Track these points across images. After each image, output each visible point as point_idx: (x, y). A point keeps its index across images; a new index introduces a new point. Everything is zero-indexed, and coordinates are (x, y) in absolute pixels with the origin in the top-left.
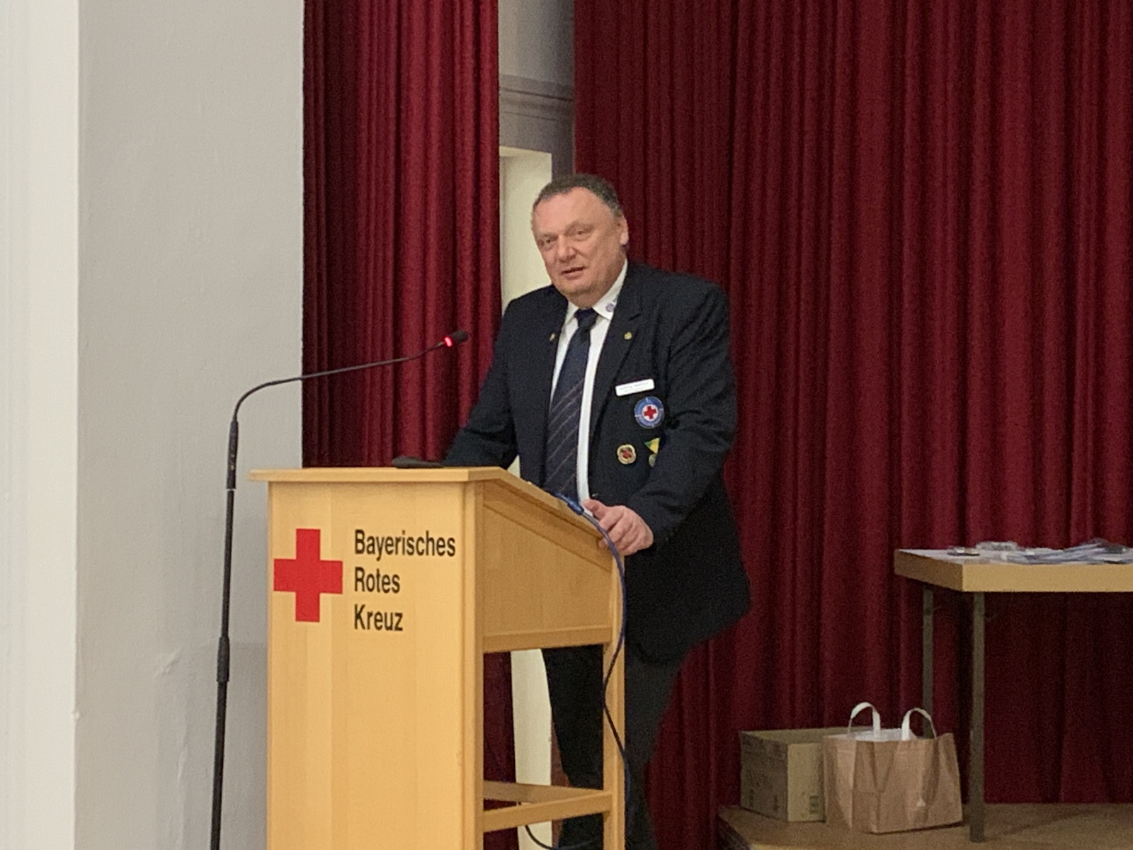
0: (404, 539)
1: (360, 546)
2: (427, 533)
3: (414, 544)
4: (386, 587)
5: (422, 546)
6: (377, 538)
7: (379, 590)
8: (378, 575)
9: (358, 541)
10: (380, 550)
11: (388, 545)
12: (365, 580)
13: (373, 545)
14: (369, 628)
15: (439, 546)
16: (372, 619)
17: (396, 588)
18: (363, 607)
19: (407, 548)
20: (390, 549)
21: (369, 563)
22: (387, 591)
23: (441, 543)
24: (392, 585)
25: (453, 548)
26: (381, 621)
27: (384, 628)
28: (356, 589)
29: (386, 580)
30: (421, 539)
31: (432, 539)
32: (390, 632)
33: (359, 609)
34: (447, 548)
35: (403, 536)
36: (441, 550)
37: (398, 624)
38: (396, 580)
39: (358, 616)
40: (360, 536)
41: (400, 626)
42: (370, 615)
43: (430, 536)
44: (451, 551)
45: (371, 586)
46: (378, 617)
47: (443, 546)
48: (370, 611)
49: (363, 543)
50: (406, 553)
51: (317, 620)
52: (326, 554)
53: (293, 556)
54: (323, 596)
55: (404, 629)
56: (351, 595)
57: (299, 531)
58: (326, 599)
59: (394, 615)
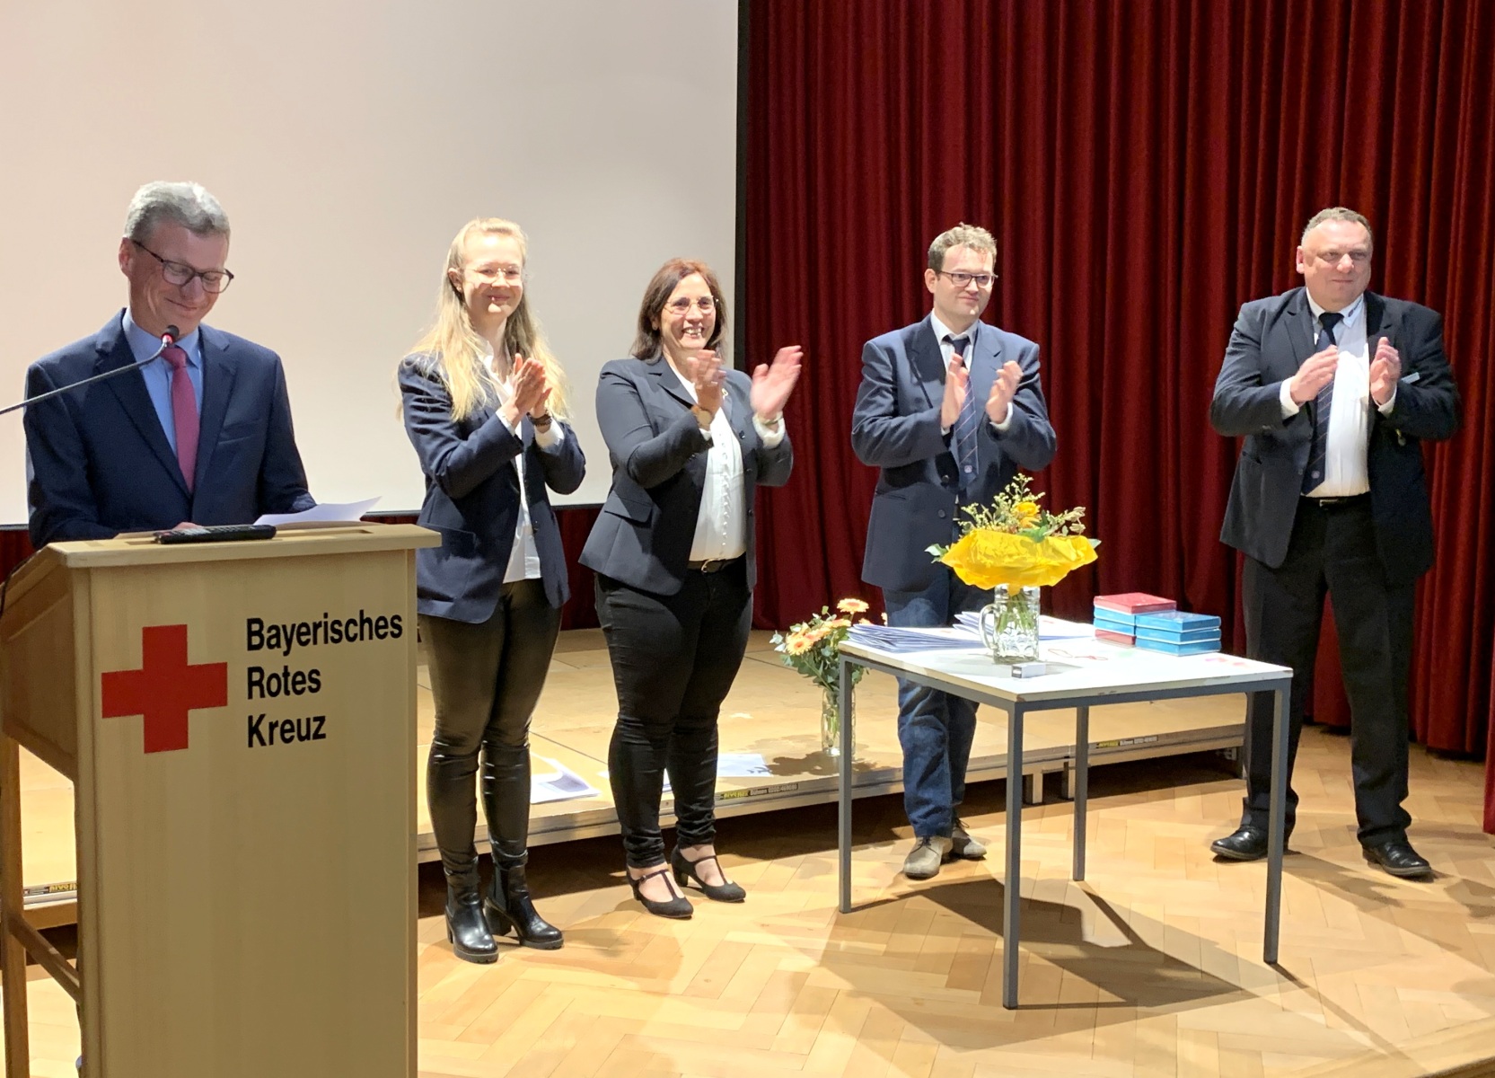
0: (326, 623)
1: (256, 640)
2: (362, 612)
3: (342, 629)
4: (299, 687)
5: (353, 630)
6: (284, 627)
7: (287, 693)
8: (286, 674)
9: (251, 634)
10: (289, 642)
11: (303, 633)
12: (265, 682)
13: (277, 636)
14: (271, 742)
15: (378, 627)
16: (277, 731)
17: (314, 686)
18: (262, 717)
19: (330, 634)
20: (304, 639)
21: (271, 660)
22: (299, 692)
23: (382, 623)
24: (308, 683)
25: (399, 628)
26: (292, 730)
27: (296, 739)
28: (250, 696)
29: (299, 678)
30: (352, 621)
31: (369, 620)
32: (306, 741)
33: (254, 722)
34: (390, 629)
35: (323, 620)
36: (381, 632)
37: (319, 728)
38: (314, 676)
39: (253, 730)
40: (255, 627)
41: (321, 732)
42: (272, 726)
43: (365, 617)
44: (396, 631)
45: (274, 689)
46: (288, 727)
47: (386, 627)
48: (274, 722)
49: (262, 637)
50: (329, 640)
51: (183, 744)
52: (198, 654)
53: (138, 665)
54: (193, 715)
55: (327, 736)
56: (241, 704)
57: (148, 632)
58: (199, 720)
59: (312, 720)
